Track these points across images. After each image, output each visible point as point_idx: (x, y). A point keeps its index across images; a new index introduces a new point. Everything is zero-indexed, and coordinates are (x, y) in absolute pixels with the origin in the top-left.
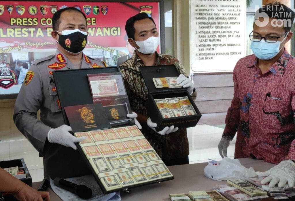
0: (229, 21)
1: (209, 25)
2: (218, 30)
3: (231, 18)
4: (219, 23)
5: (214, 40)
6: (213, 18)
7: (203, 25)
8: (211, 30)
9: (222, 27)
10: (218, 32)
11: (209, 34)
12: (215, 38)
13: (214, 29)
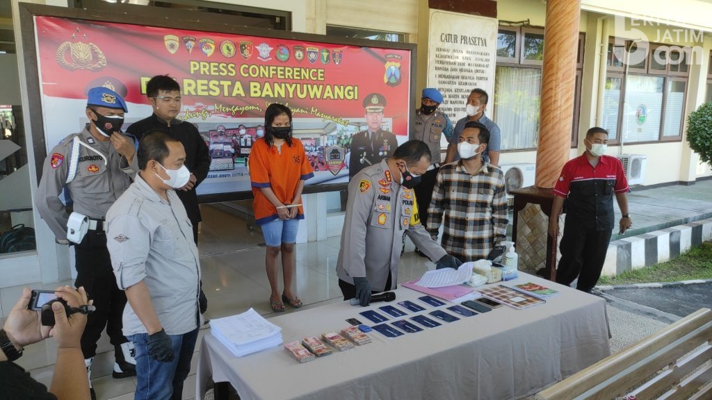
0: (476, 75)
1: (451, 80)
2: (461, 87)
3: (477, 71)
4: (463, 78)
5: (456, 102)
6: (456, 70)
7: (443, 79)
8: (453, 87)
9: (466, 84)
10: (461, 90)
11: (450, 93)
12: (458, 99)
13: (457, 86)
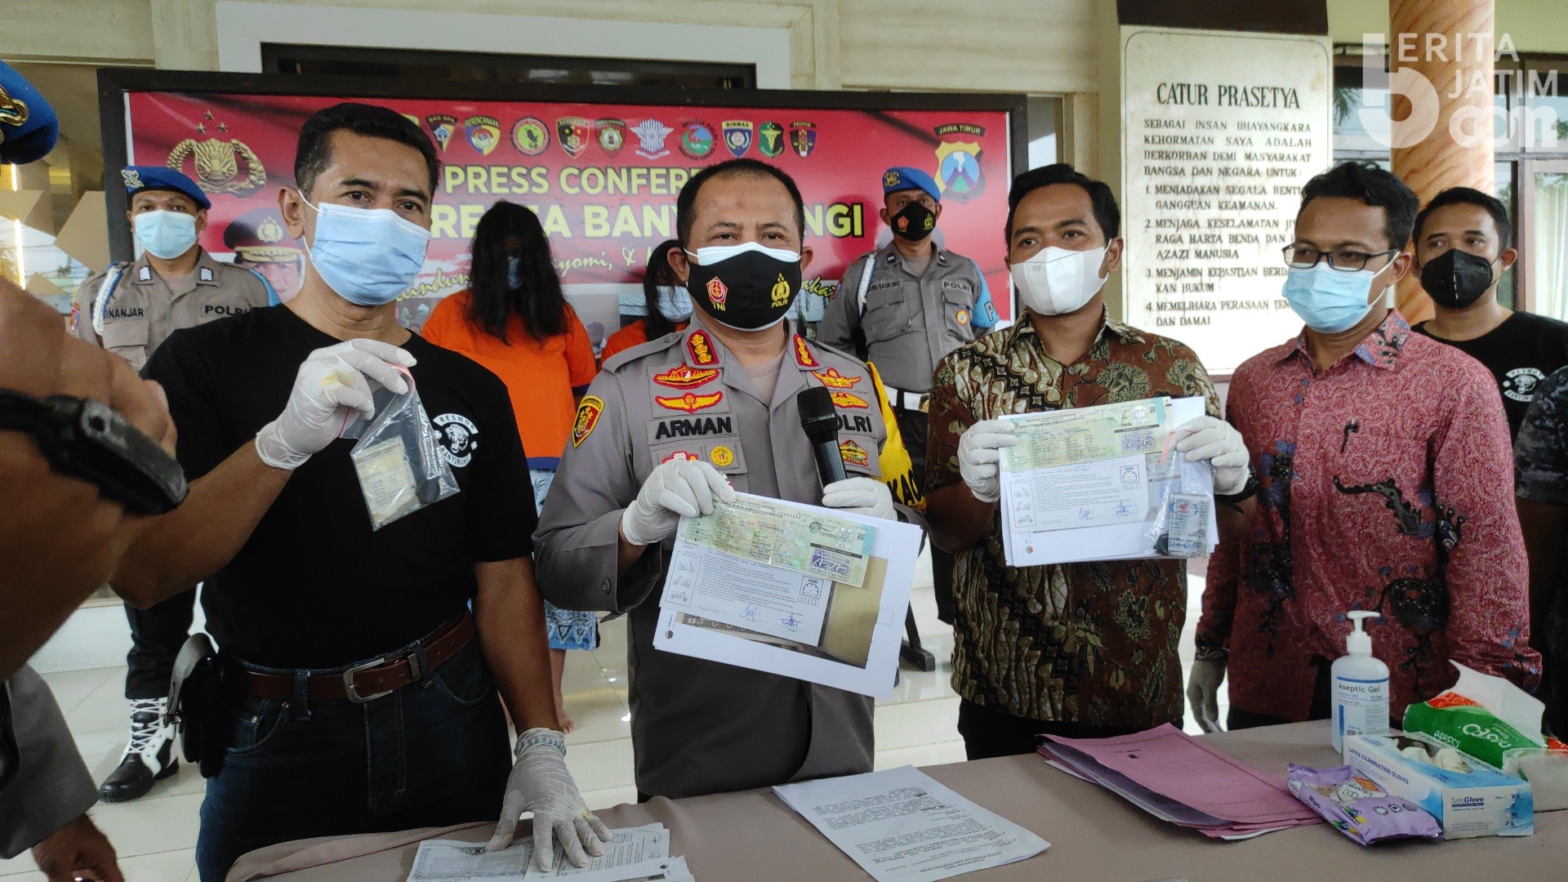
0: (1270, 183)
1: (1196, 197)
2: (1226, 214)
3: (1275, 172)
4: (1231, 190)
5: (1213, 254)
6: (1209, 172)
7: (1171, 197)
8: (1203, 216)
9: (1242, 206)
11: (1195, 231)
12: (1218, 246)
13: (1214, 213)
